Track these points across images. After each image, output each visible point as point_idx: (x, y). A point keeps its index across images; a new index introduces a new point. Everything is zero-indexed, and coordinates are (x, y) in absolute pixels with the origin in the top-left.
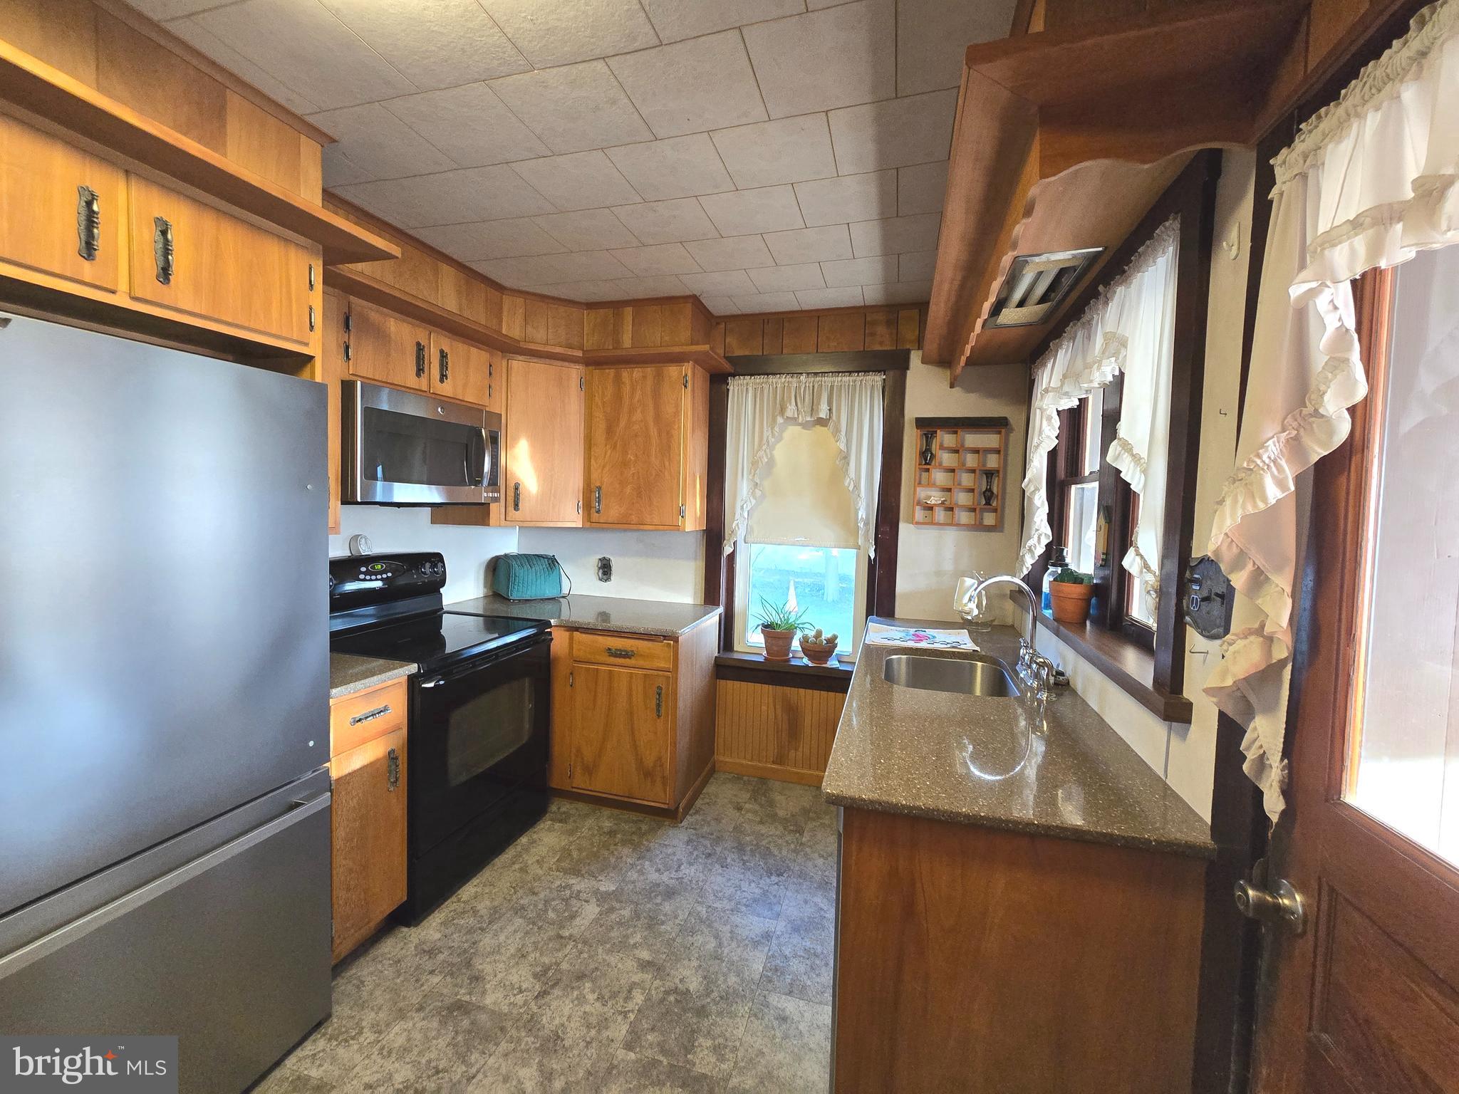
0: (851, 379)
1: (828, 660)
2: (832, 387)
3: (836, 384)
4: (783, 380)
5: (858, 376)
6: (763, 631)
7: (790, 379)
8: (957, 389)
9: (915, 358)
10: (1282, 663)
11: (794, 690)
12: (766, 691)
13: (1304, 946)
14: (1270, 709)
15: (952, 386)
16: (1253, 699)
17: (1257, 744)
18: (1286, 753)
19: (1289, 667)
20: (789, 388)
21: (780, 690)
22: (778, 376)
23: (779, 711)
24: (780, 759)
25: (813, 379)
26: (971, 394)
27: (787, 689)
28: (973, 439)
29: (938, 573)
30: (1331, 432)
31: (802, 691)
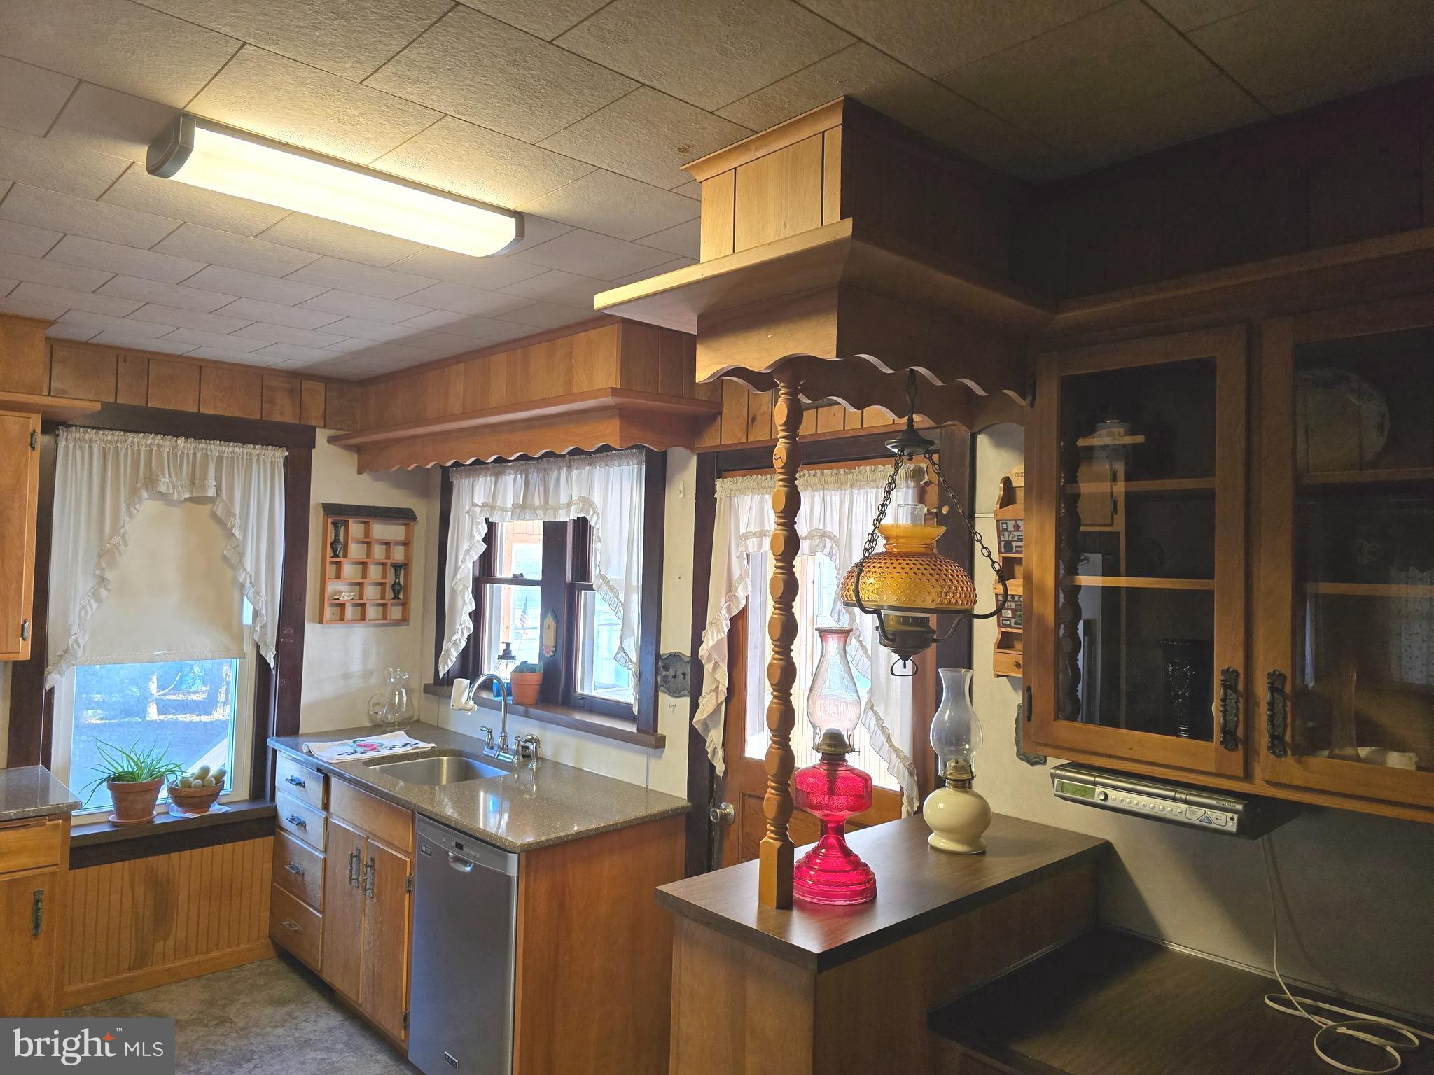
0: (245, 451)
1: (210, 807)
2: (220, 458)
3: (225, 455)
4: (149, 441)
5: (254, 448)
6: (111, 787)
7: (161, 442)
8: (365, 476)
9: (321, 436)
10: (722, 703)
11: (162, 858)
12: (121, 869)
13: (734, 826)
14: (716, 725)
15: (360, 472)
16: (709, 723)
17: (713, 743)
18: (723, 745)
19: (724, 704)
20: (159, 452)
21: (140, 863)
22: (142, 434)
23: (140, 891)
24: (141, 959)
25: (193, 445)
26: (379, 483)
27: (152, 860)
28: (381, 530)
29: (346, 676)
30: (739, 604)
31: (174, 856)
